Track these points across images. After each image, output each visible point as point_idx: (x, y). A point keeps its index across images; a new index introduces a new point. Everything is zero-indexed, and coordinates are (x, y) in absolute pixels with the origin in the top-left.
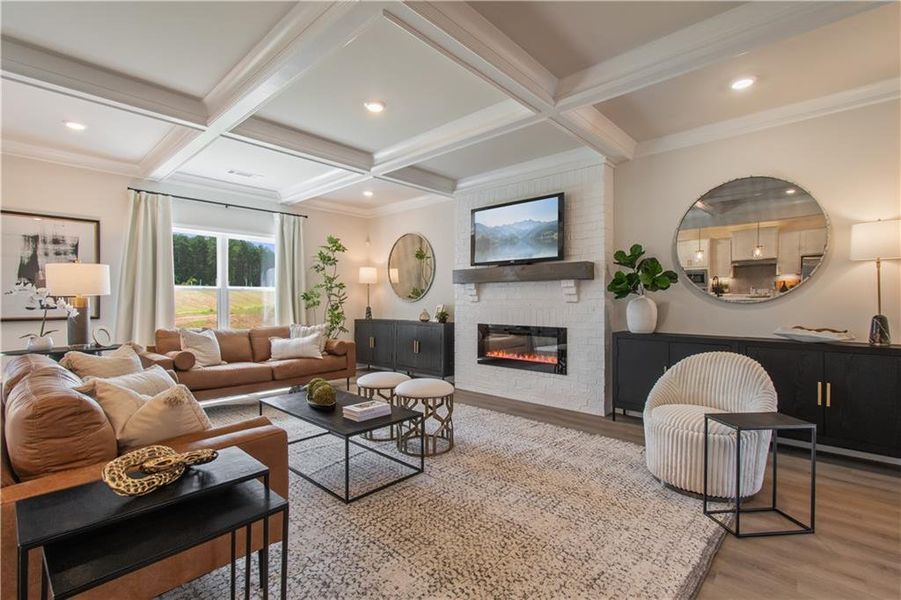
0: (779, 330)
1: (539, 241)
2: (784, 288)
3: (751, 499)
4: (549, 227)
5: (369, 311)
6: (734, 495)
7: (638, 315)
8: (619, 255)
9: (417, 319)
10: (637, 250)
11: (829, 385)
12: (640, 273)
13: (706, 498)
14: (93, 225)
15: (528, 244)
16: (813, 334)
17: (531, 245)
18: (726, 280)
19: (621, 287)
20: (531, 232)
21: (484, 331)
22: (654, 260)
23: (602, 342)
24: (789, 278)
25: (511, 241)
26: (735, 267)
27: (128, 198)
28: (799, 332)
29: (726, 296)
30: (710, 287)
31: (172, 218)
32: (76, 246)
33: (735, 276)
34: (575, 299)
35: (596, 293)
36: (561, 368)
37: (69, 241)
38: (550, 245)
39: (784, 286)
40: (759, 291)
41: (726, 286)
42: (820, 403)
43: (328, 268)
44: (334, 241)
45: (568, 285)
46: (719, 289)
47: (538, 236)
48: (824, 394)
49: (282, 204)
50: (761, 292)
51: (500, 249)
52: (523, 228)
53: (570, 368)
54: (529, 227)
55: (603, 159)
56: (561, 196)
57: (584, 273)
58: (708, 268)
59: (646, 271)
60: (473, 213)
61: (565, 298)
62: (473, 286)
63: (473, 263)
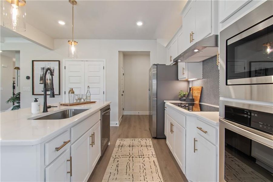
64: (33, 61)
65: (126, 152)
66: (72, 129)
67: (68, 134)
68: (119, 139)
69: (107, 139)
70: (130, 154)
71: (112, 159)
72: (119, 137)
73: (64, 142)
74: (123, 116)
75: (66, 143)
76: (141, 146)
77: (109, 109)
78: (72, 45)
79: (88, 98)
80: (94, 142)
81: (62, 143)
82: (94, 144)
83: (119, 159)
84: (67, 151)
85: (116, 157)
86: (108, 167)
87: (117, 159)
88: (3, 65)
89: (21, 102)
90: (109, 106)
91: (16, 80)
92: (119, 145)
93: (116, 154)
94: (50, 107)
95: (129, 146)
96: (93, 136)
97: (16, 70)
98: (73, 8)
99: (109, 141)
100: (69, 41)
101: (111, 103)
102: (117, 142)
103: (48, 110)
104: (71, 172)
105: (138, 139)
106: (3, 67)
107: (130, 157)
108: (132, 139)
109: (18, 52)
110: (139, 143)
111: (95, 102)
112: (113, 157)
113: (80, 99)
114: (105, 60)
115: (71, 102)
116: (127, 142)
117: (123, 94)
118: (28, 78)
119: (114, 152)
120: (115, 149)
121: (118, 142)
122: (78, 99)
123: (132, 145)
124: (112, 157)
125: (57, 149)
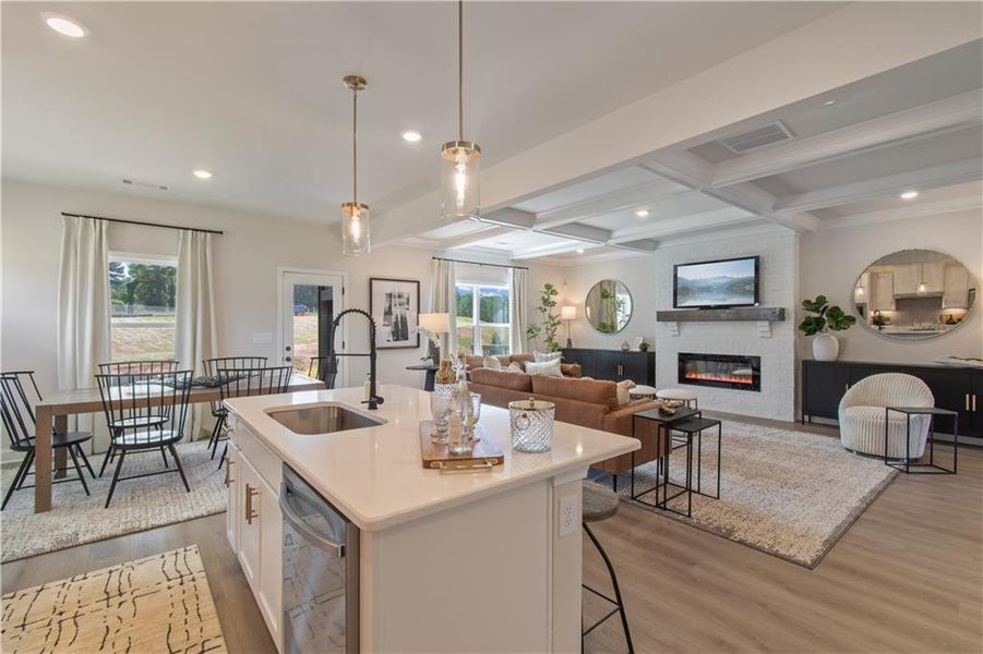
0: (937, 359)
1: (732, 290)
2: (951, 321)
3: (916, 460)
4: (745, 282)
5: (569, 341)
6: (905, 456)
7: (822, 348)
8: (807, 303)
9: (620, 349)
10: (821, 300)
11: (974, 397)
12: (824, 317)
13: (886, 459)
14: (416, 284)
15: (723, 292)
16: (963, 361)
17: (725, 293)
18: (889, 313)
19: (810, 327)
21: (684, 359)
22: (837, 308)
23: (792, 367)
24: (956, 312)
25: (707, 290)
26: (897, 300)
27: (432, 265)
28: (953, 361)
29: (888, 329)
30: (870, 320)
31: (456, 275)
32: (408, 299)
33: (897, 309)
34: (769, 334)
35: (787, 332)
36: (755, 385)
37: (406, 296)
38: (745, 293)
39: (951, 319)
40: (923, 324)
41: (888, 319)
42: (968, 408)
43: (548, 308)
44: (548, 287)
45: (763, 326)
46: (879, 321)
47: (734, 287)
48: (970, 403)
49: (513, 260)
50: (926, 325)
52: (718, 281)
53: (763, 385)
54: (724, 281)
55: (793, 232)
56: (757, 259)
58: (868, 302)
59: (829, 315)
60: (676, 267)
61: (760, 334)
62: (675, 323)
63: (675, 306)
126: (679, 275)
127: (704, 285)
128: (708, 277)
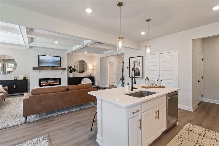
10: (71, 67)
15: (52, 63)
17: (53, 64)
20: (53, 61)
25: (47, 62)
35: (66, 72)
38: (58, 64)
47: (55, 62)
51: (44, 64)
52: (51, 60)
53: (61, 84)
54: (52, 60)
55: (67, 53)
56: (61, 57)
57: (64, 69)
60: (39, 56)
61: (61, 73)
62: (39, 71)
63: (39, 66)
64: (130, 58)
65: (193, 138)
66: (142, 104)
67: (139, 106)
68: (189, 124)
69: (176, 119)
70: (197, 142)
71: (176, 137)
72: (190, 121)
73: (137, 110)
74: (201, 103)
75: (138, 111)
76: (216, 140)
77: (177, 94)
78: (147, 48)
79: (159, 84)
80: (158, 117)
81: (136, 111)
82: (159, 118)
83: (184, 140)
84: (139, 115)
85: (181, 137)
86: (172, 140)
87: (182, 139)
88: (118, 61)
89: (125, 80)
90: (177, 91)
91: (123, 67)
92: (188, 129)
93: (182, 135)
94: (134, 88)
95: (200, 134)
96: (158, 112)
97: (123, 63)
98: (148, 24)
99: (177, 121)
100: (146, 47)
101: (179, 89)
102: (185, 125)
103: (134, 90)
104: (141, 128)
105: (215, 132)
106: (119, 61)
107: (196, 144)
108: (205, 129)
109: (124, 54)
110: (214, 136)
111: (164, 87)
112: (179, 136)
113: (153, 84)
114: (177, 51)
115: (147, 86)
116: (199, 129)
117: (201, 80)
118: (128, 68)
119: (180, 132)
120: (182, 131)
121: (187, 126)
122: (152, 84)
123: (204, 135)
124: (177, 135)
125: (134, 113)
126: (40, 58)
127: (46, 61)
128: (48, 59)
